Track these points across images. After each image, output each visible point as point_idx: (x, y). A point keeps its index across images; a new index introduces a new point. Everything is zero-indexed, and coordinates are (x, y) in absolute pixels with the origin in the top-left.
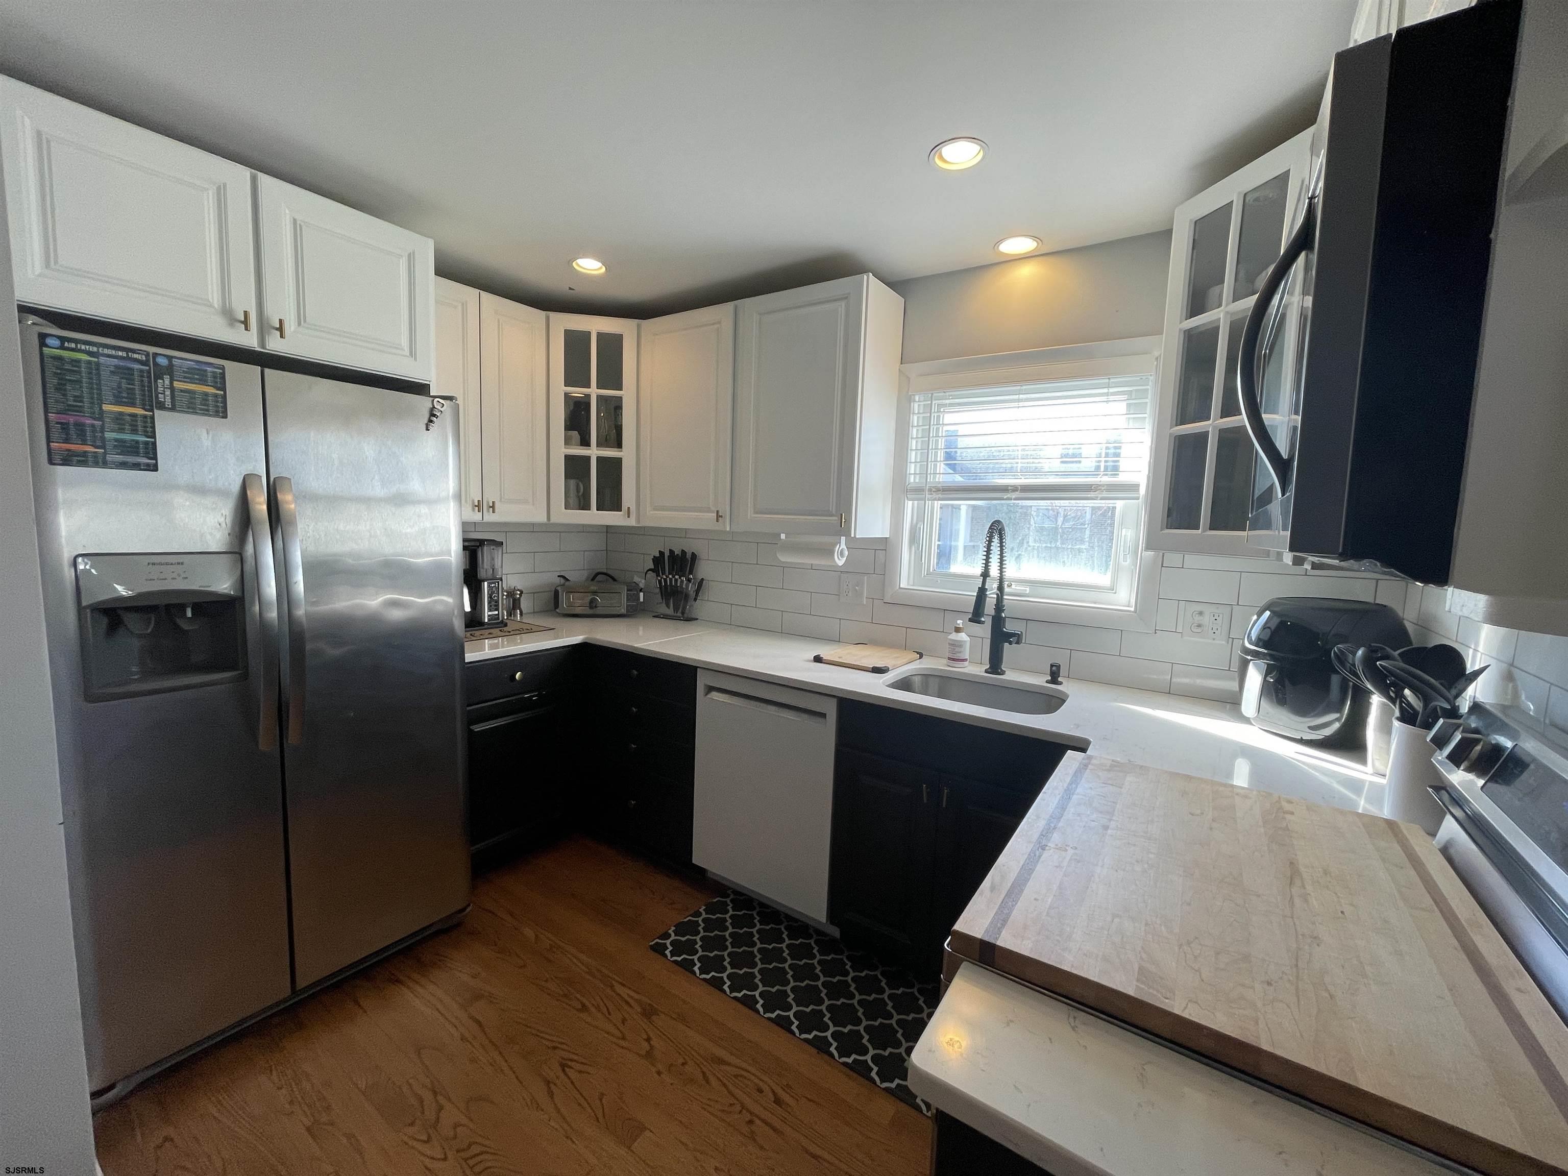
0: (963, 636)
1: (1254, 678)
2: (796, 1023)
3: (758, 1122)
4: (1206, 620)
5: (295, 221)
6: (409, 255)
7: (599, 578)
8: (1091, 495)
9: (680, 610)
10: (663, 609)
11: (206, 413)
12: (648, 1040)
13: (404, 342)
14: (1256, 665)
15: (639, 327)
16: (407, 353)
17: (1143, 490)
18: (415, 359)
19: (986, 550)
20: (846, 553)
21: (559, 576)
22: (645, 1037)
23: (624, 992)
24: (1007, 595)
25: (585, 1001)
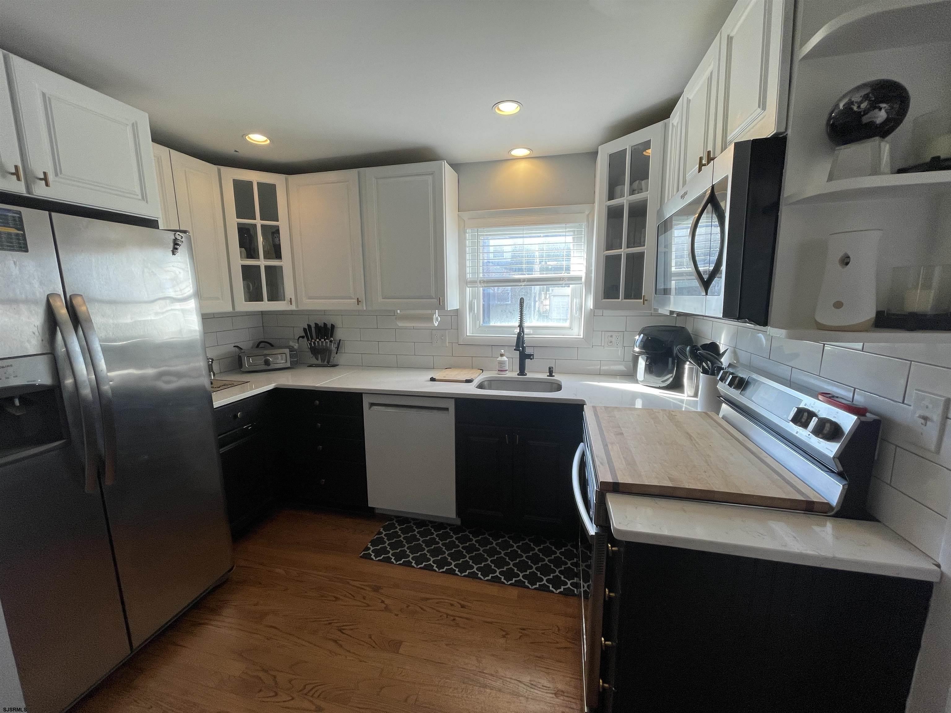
0: (505, 358)
1: (642, 363)
2: (457, 570)
3: (457, 618)
4: (613, 340)
5: (44, 95)
6: (133, 124)
7: (262, 345)
8: (561, 282)
9: (326, 361)
10: (314, 361)
11: (12, 249)
12: (383, 602)
13: (137, 190)
14: (642, 358)
15: (287, 180)
16: (140, 197)
17: (583, 279)
18: (147, 202)
19: (520, 313)
20: (439, 319)
21: (234, 347)
22: (380, 601)
23: (357, 584)
24: (526, 335)
25: (335, 595)
